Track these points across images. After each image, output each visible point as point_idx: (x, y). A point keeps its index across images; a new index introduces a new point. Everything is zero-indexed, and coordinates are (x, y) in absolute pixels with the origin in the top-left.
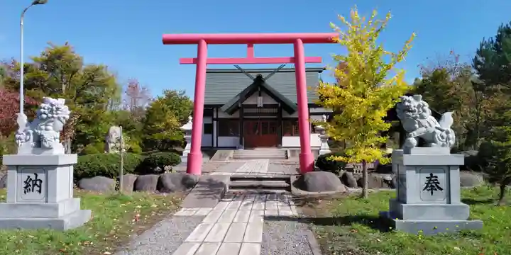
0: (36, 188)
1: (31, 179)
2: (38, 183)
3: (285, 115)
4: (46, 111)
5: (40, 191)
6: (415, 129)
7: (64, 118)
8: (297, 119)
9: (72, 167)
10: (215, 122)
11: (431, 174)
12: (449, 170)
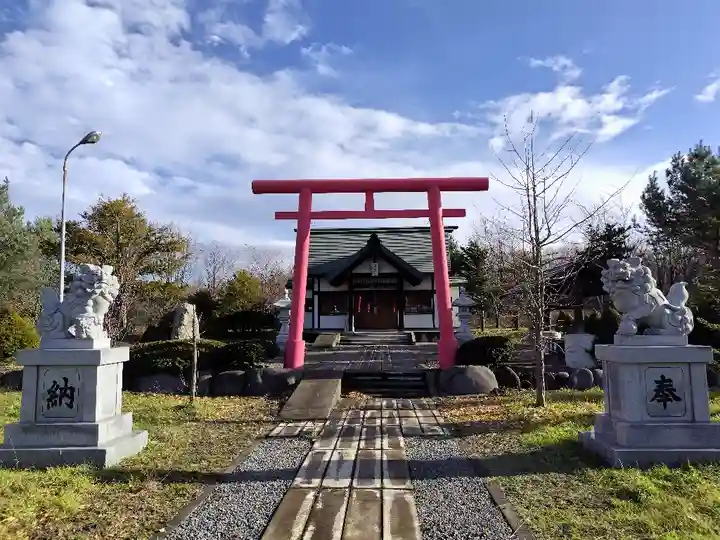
0: (66, 400)
1: (58, 386)
2: (68, 392)
3: (408, 287)
5: (70, 406)
6: (634, 308)
9: (121, 367)
10: (316, 297)
11: (663, 377)
12: (690, 370)
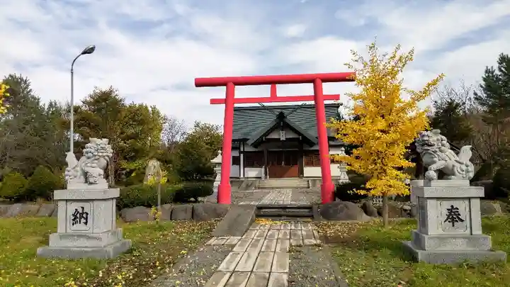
0: (83, 220)
1: (78, 212)
2: (85, 216)
3: (306, 148)
4: (93, 151)
5: (86, 223)
6: (434, 162)
7: (108, 156)
8: (318, 151)
9: (115, 200)
10: (242, 155)
11: (452, 206)
12: (470, 202)
